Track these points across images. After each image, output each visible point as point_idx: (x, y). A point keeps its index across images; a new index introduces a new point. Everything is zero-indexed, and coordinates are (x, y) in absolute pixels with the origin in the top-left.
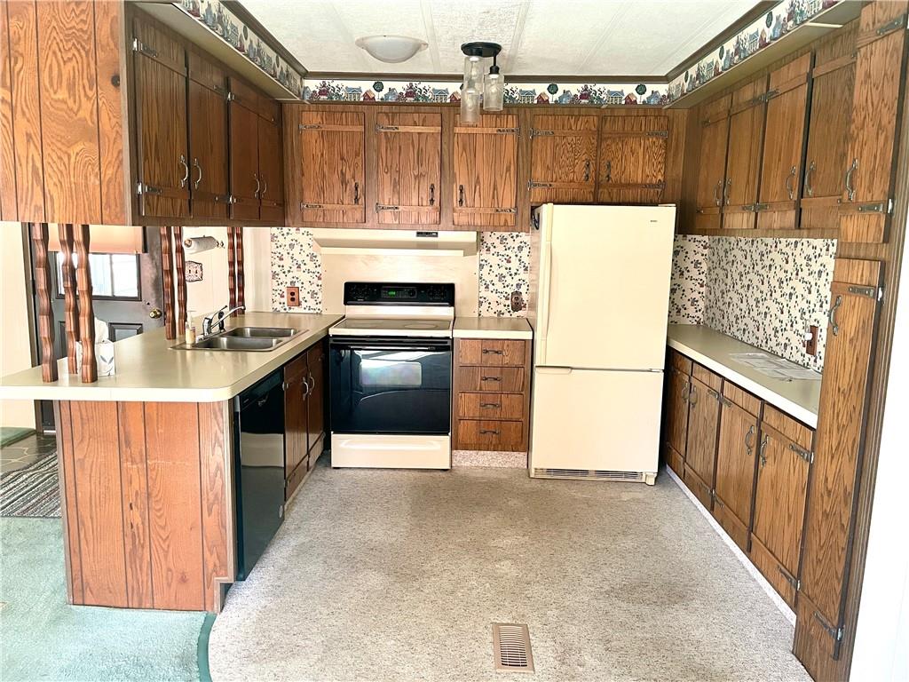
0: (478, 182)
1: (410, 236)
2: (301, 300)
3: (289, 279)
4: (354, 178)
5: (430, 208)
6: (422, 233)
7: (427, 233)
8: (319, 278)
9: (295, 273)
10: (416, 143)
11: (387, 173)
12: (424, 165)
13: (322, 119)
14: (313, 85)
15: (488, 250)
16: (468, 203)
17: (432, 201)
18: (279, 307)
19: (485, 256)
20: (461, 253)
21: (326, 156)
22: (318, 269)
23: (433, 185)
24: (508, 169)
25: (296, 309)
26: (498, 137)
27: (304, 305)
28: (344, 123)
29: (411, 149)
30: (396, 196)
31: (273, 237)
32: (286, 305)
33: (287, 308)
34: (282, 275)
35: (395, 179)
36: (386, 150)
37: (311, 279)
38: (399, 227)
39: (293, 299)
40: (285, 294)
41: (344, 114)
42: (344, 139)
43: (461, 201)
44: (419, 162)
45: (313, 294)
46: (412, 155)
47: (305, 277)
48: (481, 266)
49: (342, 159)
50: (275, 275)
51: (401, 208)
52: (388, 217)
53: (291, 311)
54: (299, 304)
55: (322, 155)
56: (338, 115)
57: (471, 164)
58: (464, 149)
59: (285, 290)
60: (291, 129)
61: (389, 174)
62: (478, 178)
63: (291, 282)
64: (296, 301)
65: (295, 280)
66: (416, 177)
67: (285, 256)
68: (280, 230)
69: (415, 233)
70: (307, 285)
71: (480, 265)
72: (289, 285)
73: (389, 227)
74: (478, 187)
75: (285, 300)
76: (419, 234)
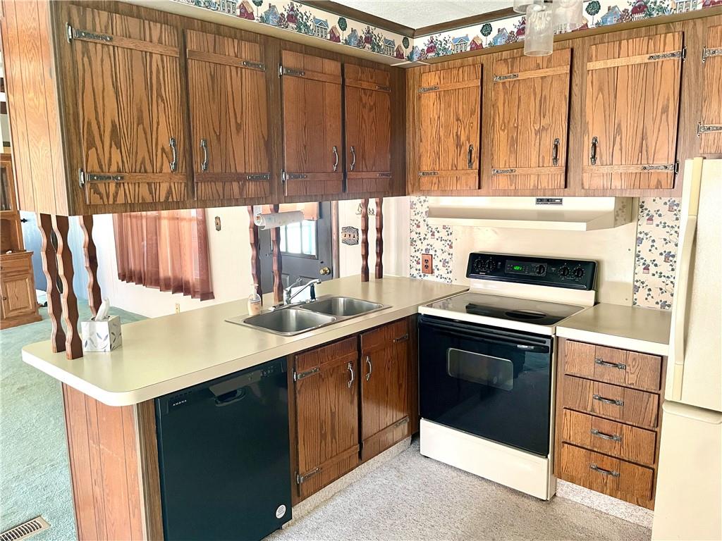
0: (619, 130)
1: (529, 203)
2: (434, 267)
3: (424, 247)
4: (468, 140)
5: (553, 169)
6: (541, 200)
7: (548, 200)
8: (451, 247)
9: (430, 241)
10: (538, 91)
11: (504, 131)
12: (547, 117)
13: (440, 78)
14: (420, 43)
15: (650, 219)
16: (604, 159)
17: (556, 159)
18: (415, 273)
19: (644, 226)
20: (583, 226)
21: (442, 119)
22: (450, 237)
23: (557, 140)
24: (665, 110)
25: (429, 277)
26: (651, 68)
27: (436, 272)
28: (461, 80)
29: (533, 98)
30: (513, 156)
31: (412, 205)
32: (421, 271)
33: (422, 274)
34: (418, 242)
35: (513, 137)
36: (504, 104)
37: (443, 247)
38: (516, 193)
39: (427, 267)
40: (421, 261)
41: (461, 70)
42: (460, 97)
43: (594, 157)
44: (542, 114)
45: (445, 262)
46: (533, 105)
47: (438, 245)
48: (639, 241)
49: (458, 120)
50: (413, 241)
51: (518, 171)
52: (503, 182)
53: (425, 278)
54: (432, 272)
55: (439, 118)
56: (455, 72)
57: (610, 109)
58: (601, 90)
59: (420, 257)
60: (412, 93)
61: (506, 131)
62: (619, 125)
63: (426, 250)
64: (430, 268)
65: (429, 247)
66: (537, 132)
67: (422, 224)
68: (418, 198)
69: (534, 199)
70: (439, 253)
71: (638, 239)
72: (424, 252)
73: (505, 193)
74: (618, 139)
75: (420, 267)
76: (540, 201)
